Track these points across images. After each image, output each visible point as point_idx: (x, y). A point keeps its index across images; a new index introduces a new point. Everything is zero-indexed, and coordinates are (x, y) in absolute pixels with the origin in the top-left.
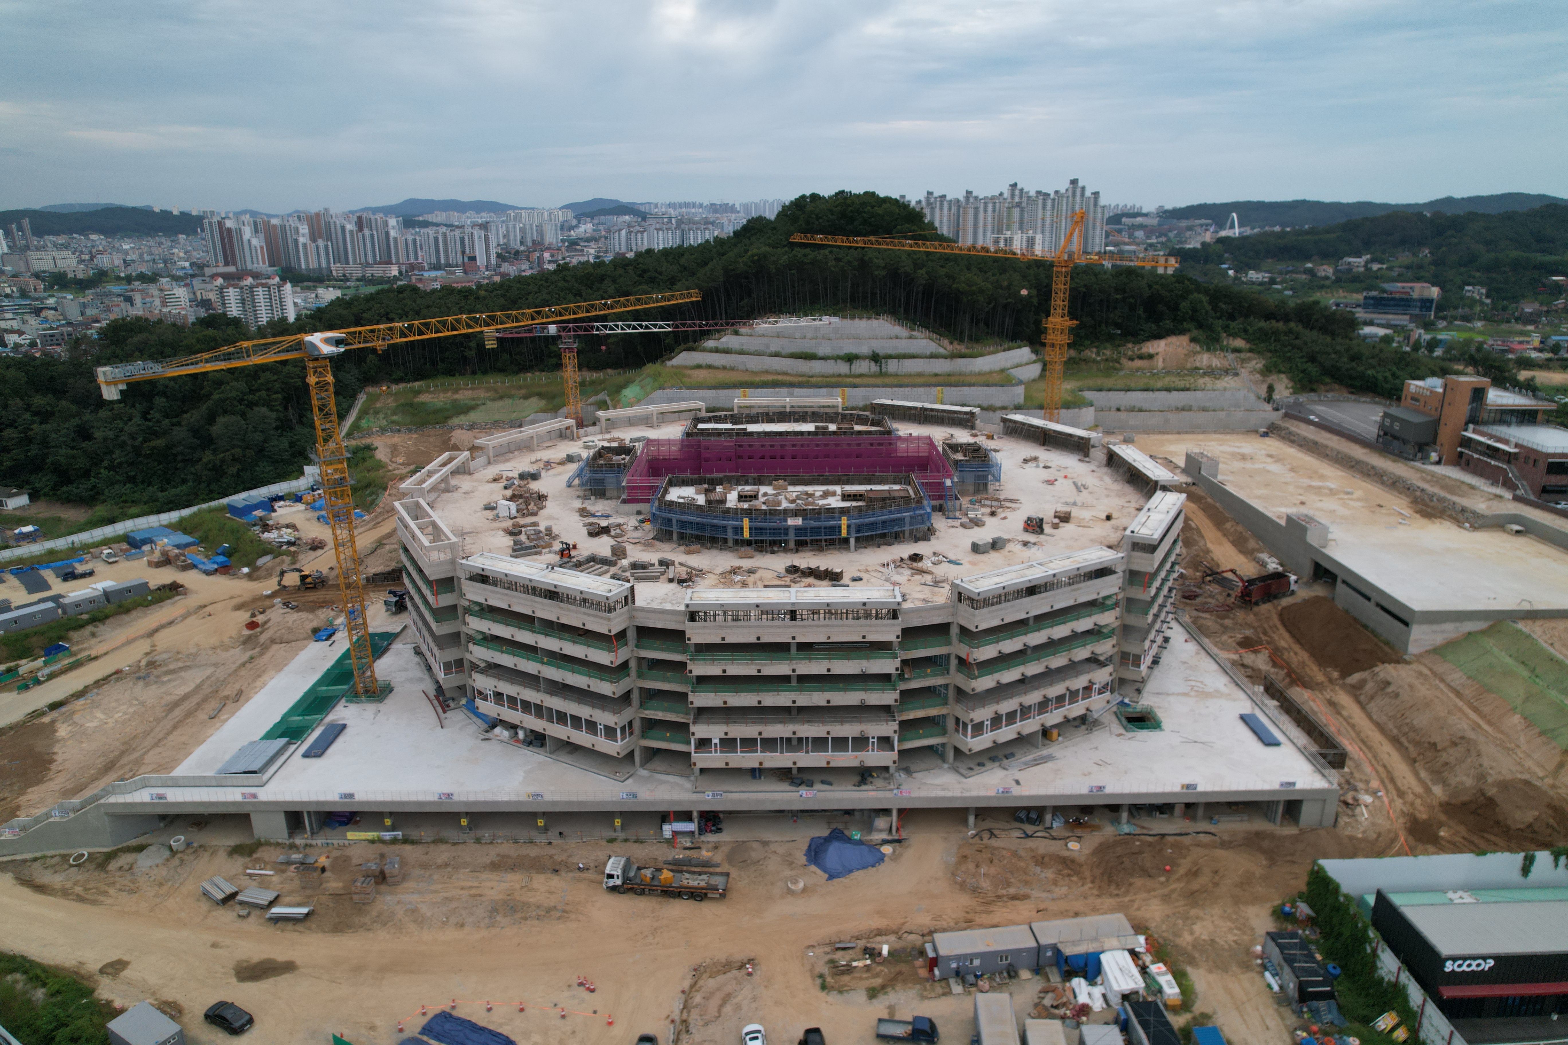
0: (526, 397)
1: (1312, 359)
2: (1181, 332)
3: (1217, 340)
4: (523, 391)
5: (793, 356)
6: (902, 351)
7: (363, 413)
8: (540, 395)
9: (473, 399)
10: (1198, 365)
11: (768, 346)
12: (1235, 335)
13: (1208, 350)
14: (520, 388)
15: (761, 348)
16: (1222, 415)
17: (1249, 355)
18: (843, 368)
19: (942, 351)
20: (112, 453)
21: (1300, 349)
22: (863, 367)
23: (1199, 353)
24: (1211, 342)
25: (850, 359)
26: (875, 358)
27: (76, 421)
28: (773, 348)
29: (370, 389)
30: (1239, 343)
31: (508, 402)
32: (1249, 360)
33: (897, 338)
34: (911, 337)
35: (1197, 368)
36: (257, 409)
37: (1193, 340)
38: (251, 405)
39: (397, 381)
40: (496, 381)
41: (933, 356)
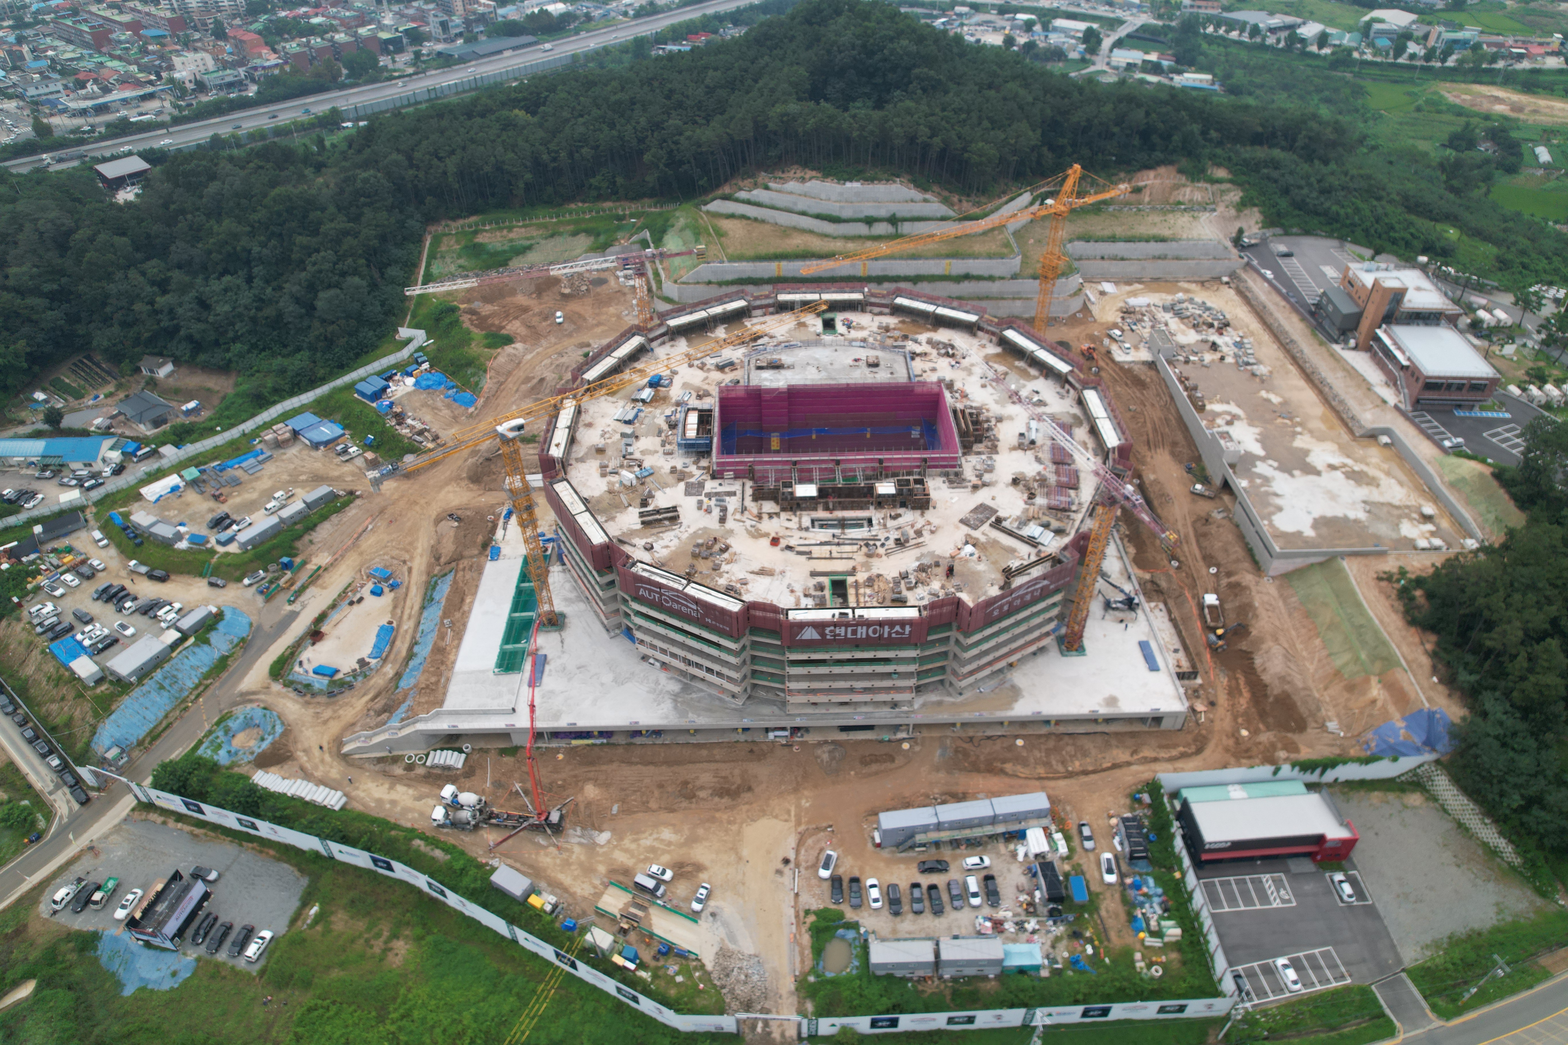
0: (575, 234)
1: (1286, 191)
2: (1171, 163)
3: (1203, 171)
4: (571, 228)
5: (818, 217)
6: (916, 214)
7: (432, 256)
8: (588, 232)
9: (528, 239)
10: (1181, 198)
11: (795, 204)
12: (1219, 165)
13: (1193, 181)
14: (568, 223)
15: (790, 205)
16: (1192, 263)
17: (1228, 186)
18: (862, 229)
19: (951, 213)
20: (233, 324)
21: (1276, 181)
22: (882, 228)
23: (1184, 186)
24: (1196, 174)
25: (870, 221)
26: (893, 220)
27: (193, 294)
28: (800, 207)
29: (432, 228)
30: (1221, 173)
31: (558, 240)
32: (1229, 190)
33: (912, 201)
34: (926, 201)
35: (1179, 203)
36: (349, 279)
37: (1180, 171)
38: (343, 274)
39: (454, 219)
40: (545, 217)
41: (943, 219)
